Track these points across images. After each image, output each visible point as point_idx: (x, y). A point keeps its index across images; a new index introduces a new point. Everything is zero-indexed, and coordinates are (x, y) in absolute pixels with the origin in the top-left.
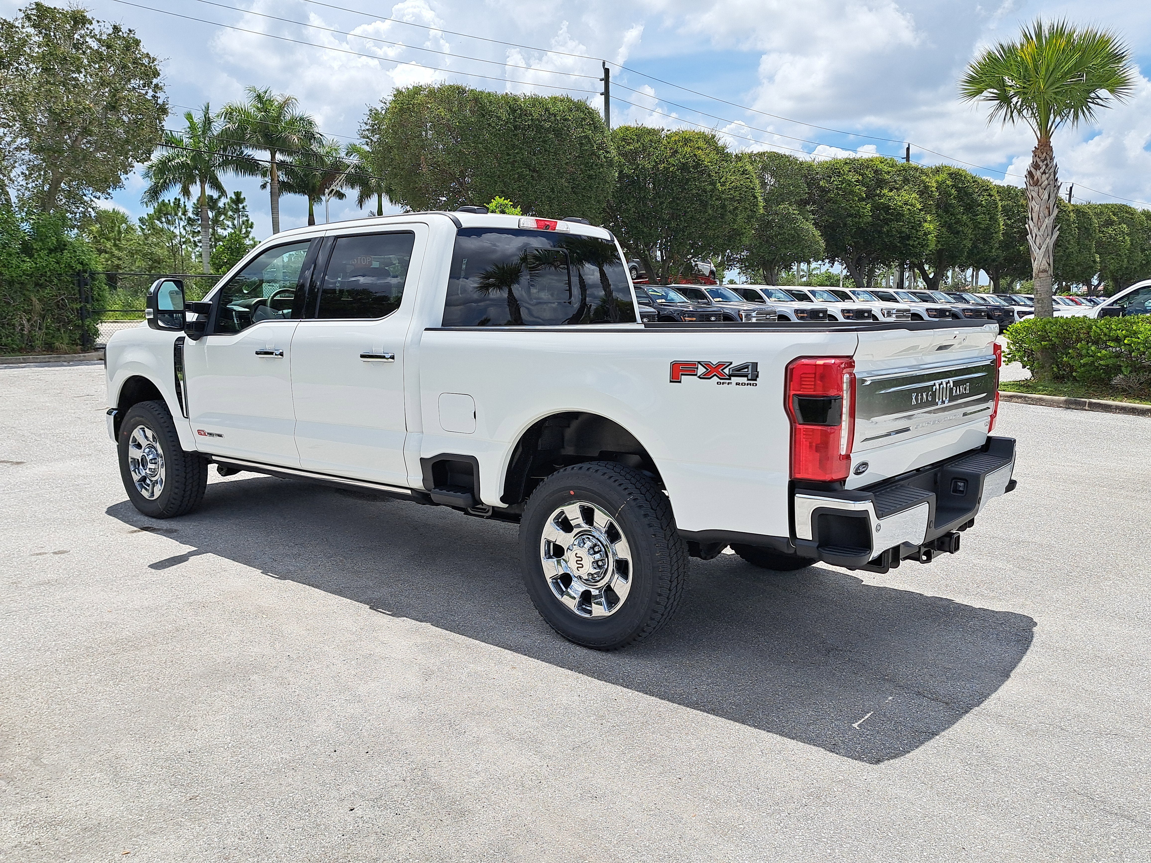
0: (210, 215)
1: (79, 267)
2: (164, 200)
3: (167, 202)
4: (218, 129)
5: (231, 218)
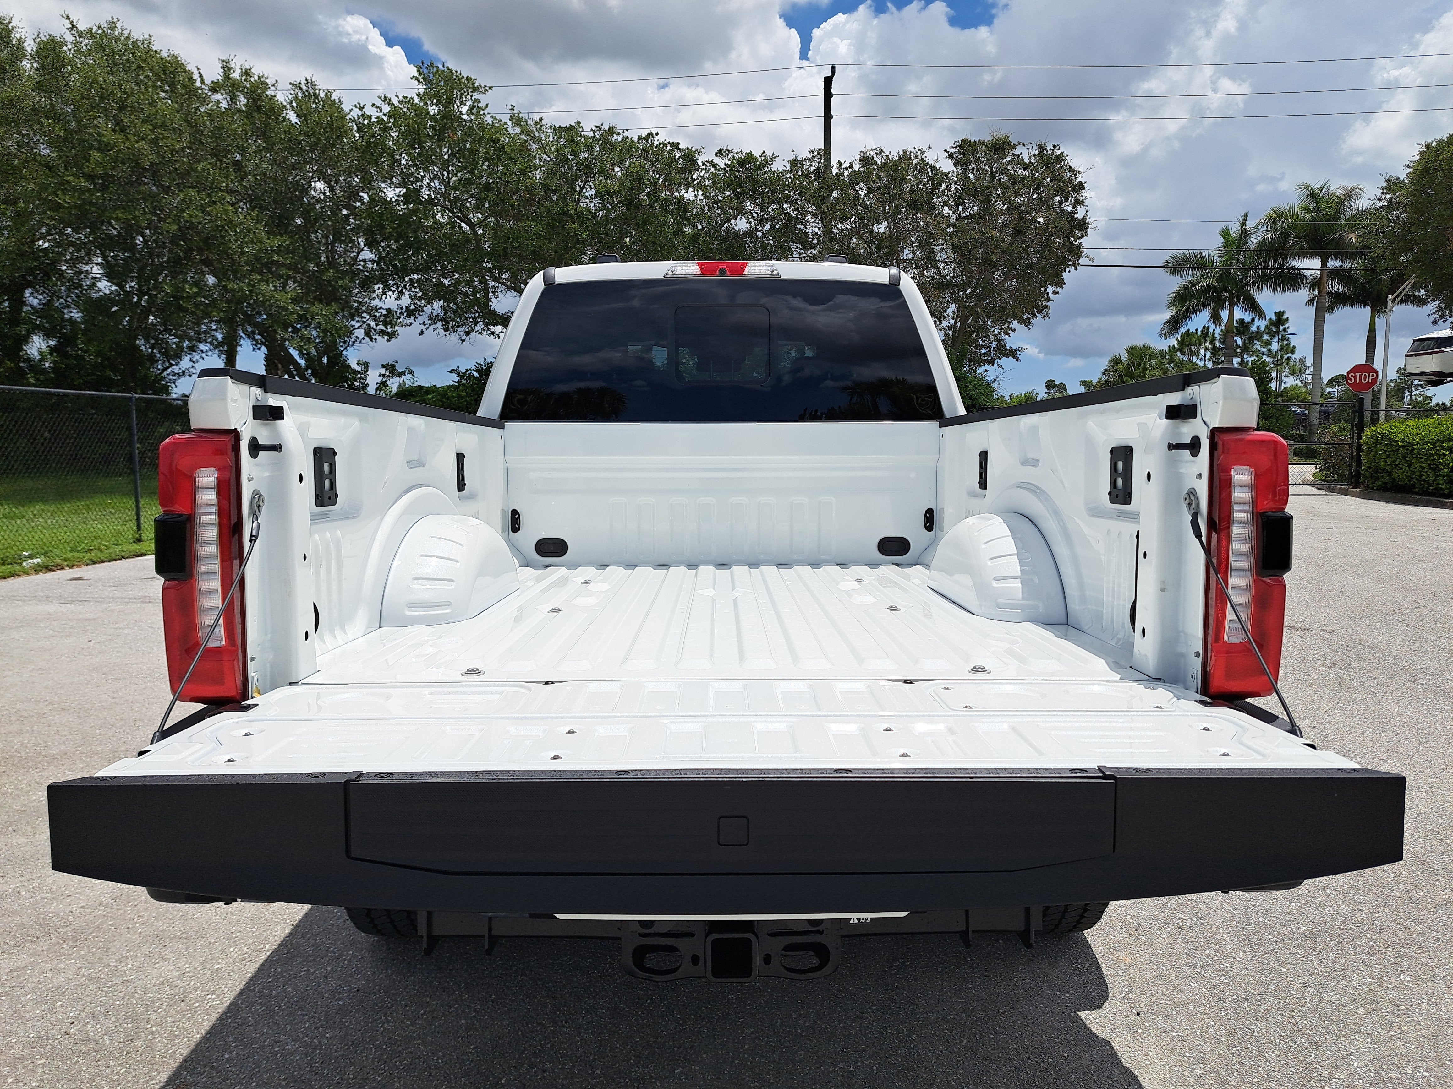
0: (1239, 341)
2: (1188, 330)
3: (1194, 331)
4: (1255, 241)
5: (1268, 343)
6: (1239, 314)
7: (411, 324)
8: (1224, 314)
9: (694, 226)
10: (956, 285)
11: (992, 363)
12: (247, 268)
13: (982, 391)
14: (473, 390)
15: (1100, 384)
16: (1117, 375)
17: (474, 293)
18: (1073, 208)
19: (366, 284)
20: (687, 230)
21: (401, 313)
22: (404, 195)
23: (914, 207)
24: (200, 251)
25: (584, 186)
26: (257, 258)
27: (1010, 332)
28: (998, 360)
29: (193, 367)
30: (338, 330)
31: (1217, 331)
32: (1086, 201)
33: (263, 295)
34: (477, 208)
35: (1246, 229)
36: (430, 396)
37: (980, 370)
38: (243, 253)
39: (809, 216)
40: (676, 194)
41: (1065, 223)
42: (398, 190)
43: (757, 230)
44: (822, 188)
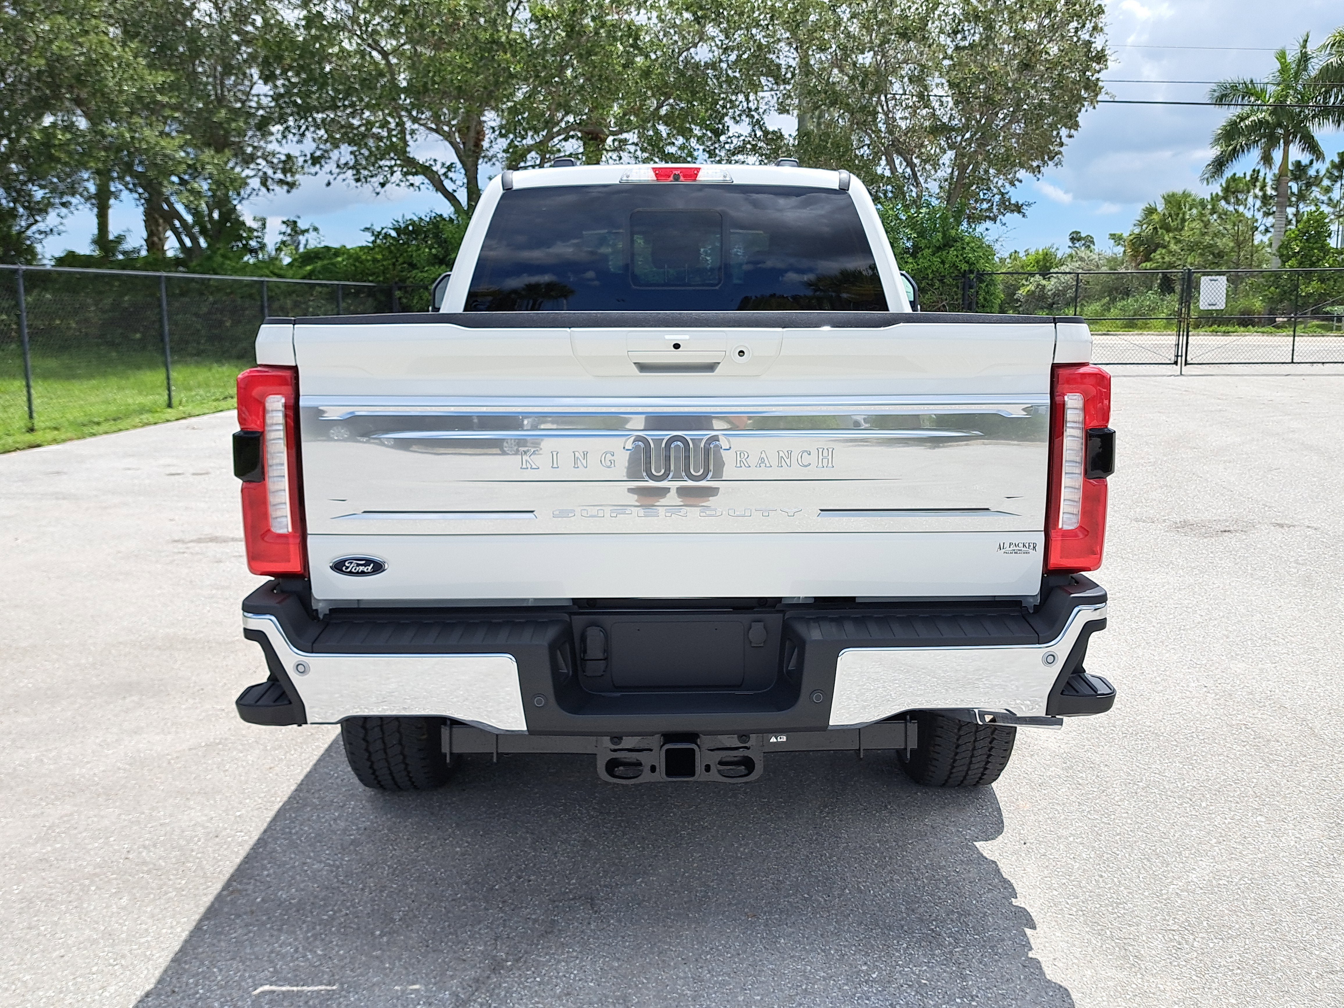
0: (1295, 187)
1: (965, 267)
2: (1235, 174)
3: (1242, 175)
4: (1316, 67)
5: (1328, 190)
6: (1297, 153)
7: (316, 173)
8: (1277, 155)
9: (647, 56)
10: (953, 129)
11: (994, 219)
12: (126, 109)
13: (981, 254)
14: (391, 252)
15: (1131, 238)
16: (1151, 227)
17: (390, 136)
18: (1091, 36)
19: (263, 126)
20: (639, 60)
21: (305, 161)
22: (305, 18)
23: (905, 35)
24: (70, 88)
25: (517, 8)
26: (139, 98)
27: (1016, 183)
28: (1001, 217)
29: (61, 224)
30: (232, 181)
31: (1269, 175)
32: (1105, 29)
33: (148, 142)
34: (392, 34)
35: (1306, 52)
36: (340, 259)
37: (980, 228)
38: (121, 92)
39: (782, 44)
40: (626, 17)
41: (1079, 55)
42: (297, 12)
43: (721, 61)
44: (797, 11)
